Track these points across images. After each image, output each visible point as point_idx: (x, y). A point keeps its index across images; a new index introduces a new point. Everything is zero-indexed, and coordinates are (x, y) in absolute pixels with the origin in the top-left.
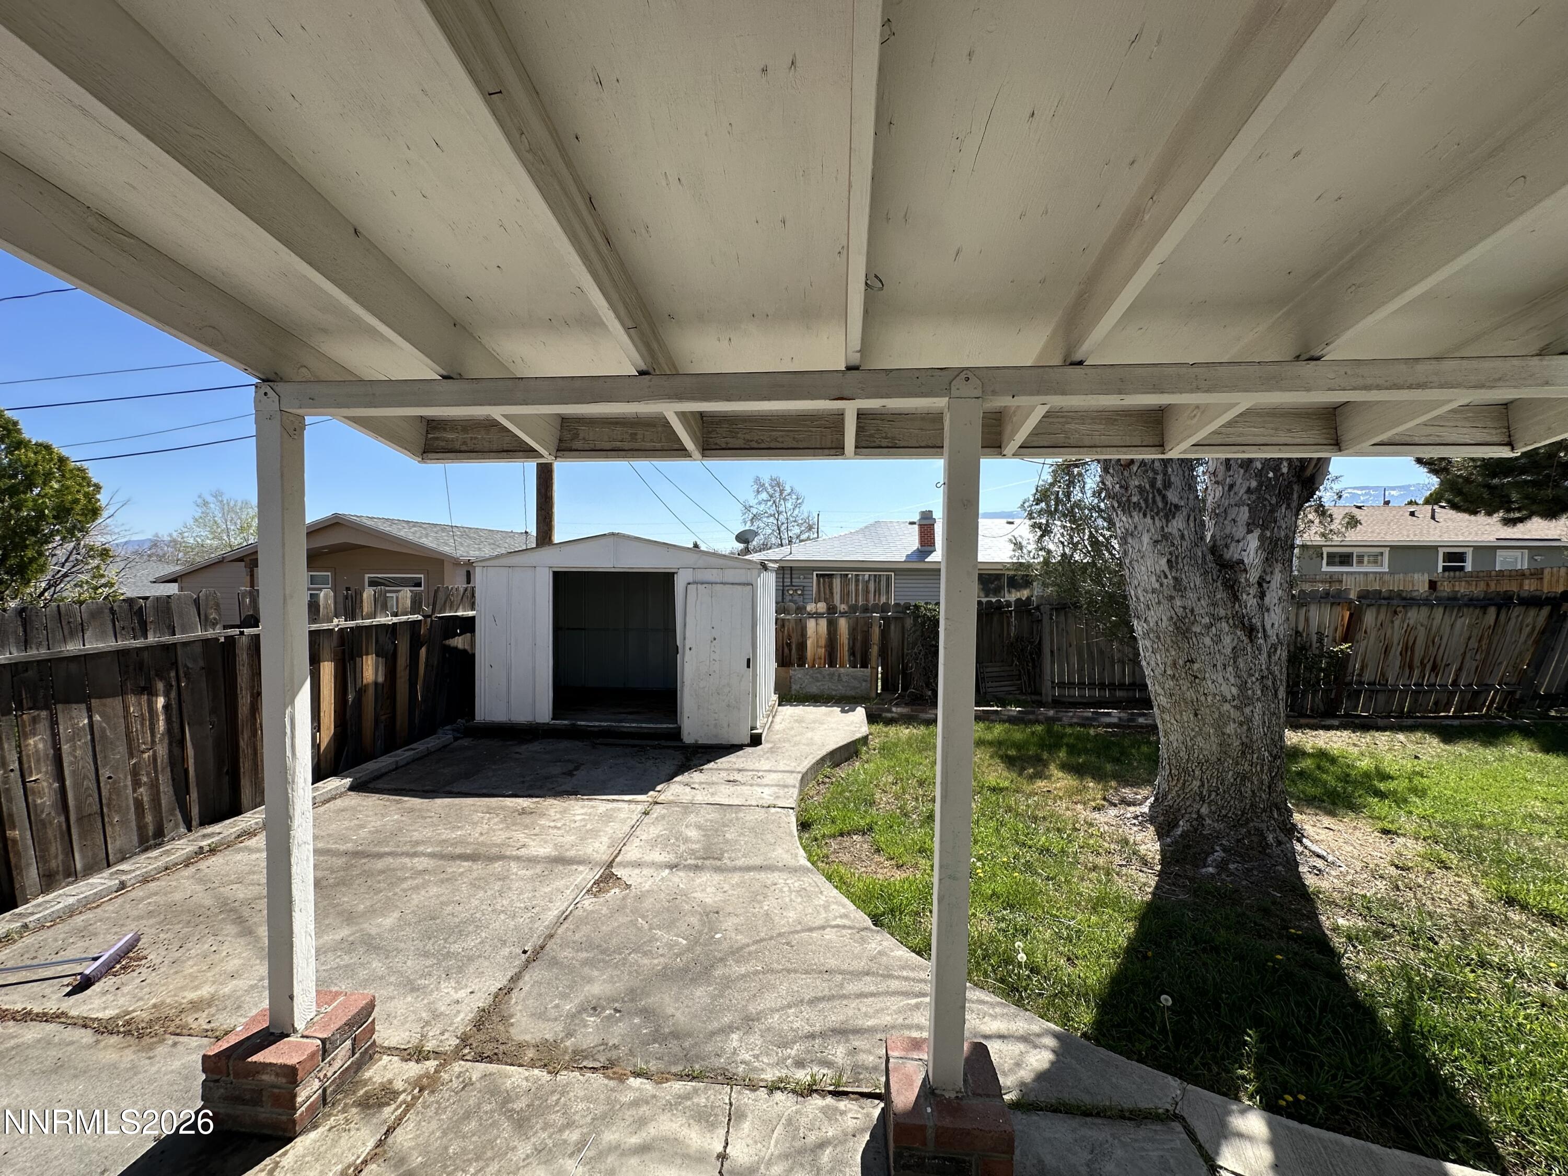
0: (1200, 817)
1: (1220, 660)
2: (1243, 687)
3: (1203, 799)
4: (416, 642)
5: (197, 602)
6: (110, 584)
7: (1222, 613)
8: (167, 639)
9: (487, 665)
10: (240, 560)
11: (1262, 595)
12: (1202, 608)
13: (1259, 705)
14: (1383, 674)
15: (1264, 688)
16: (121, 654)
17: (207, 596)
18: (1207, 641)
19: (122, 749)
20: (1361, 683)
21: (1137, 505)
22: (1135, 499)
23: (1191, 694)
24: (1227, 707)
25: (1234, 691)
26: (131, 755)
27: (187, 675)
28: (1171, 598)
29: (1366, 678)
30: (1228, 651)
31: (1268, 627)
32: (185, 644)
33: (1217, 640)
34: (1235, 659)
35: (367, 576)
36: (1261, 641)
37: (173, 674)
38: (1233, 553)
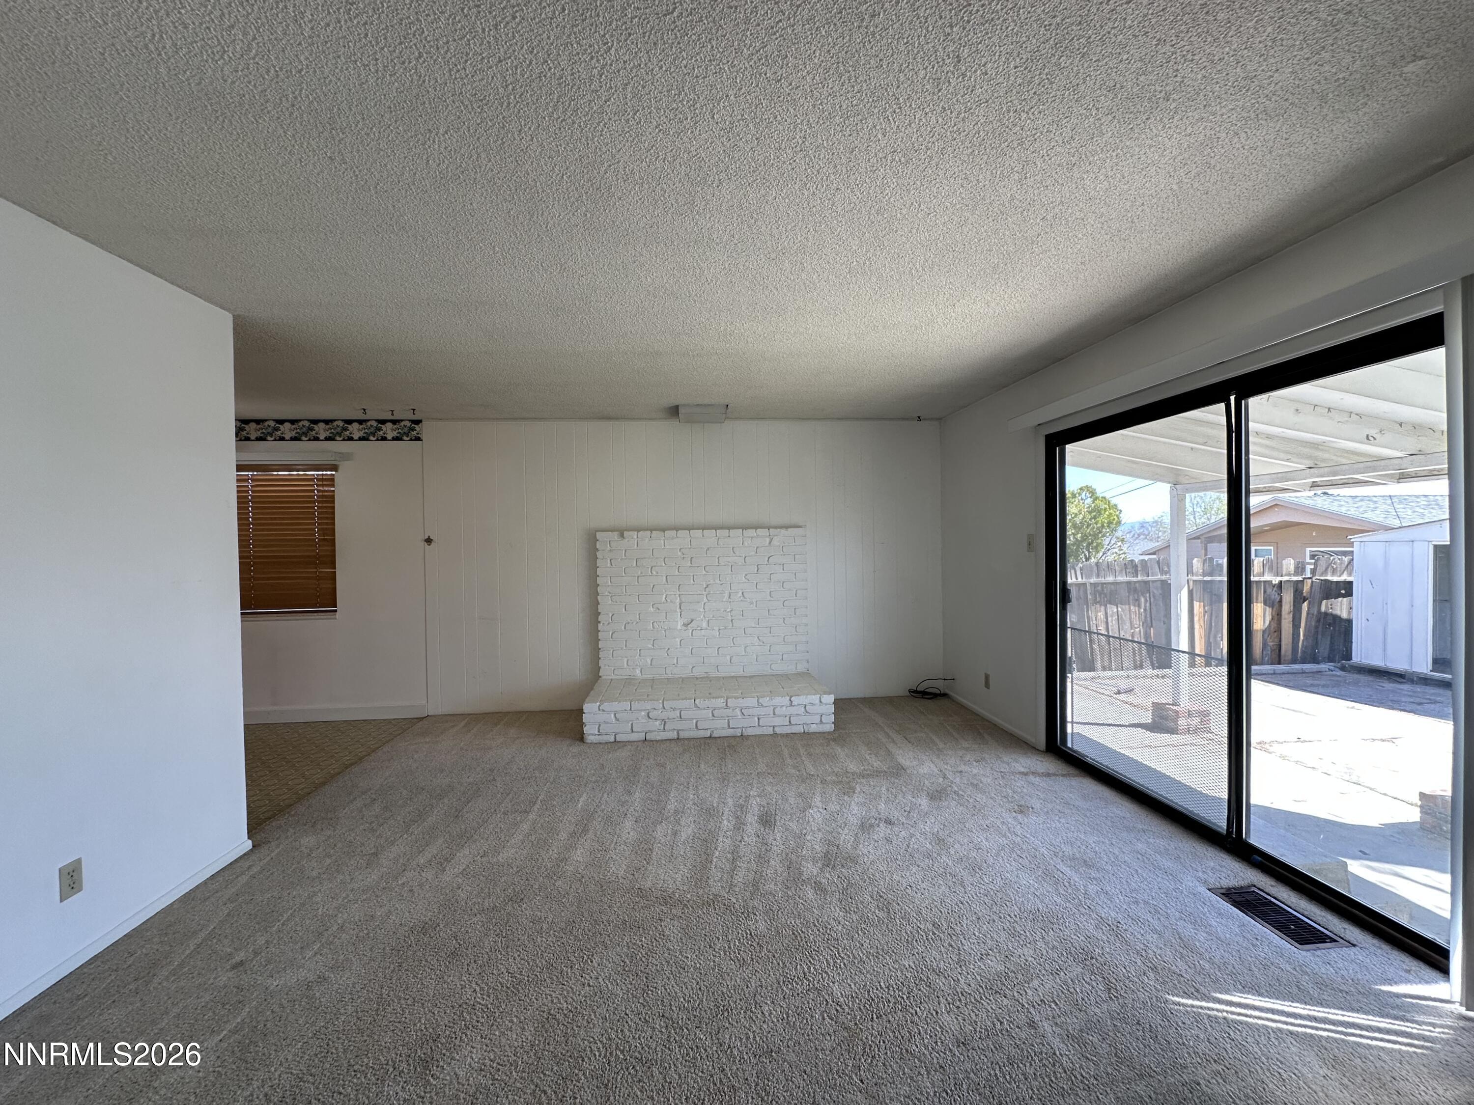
4: (1299, 598)
5: (1158, 562)
6: (1125, 553)
8: (1145, 578)
9: (1364, 619)
10: (1198, 538)
16: (1129, 583)
17: (1163, 559)
19: (1128, 624)
26: (1131, 629)
27: (1154, 597)
32: (1153, 582)
35: (1308, 550)
37: (1148, 595)
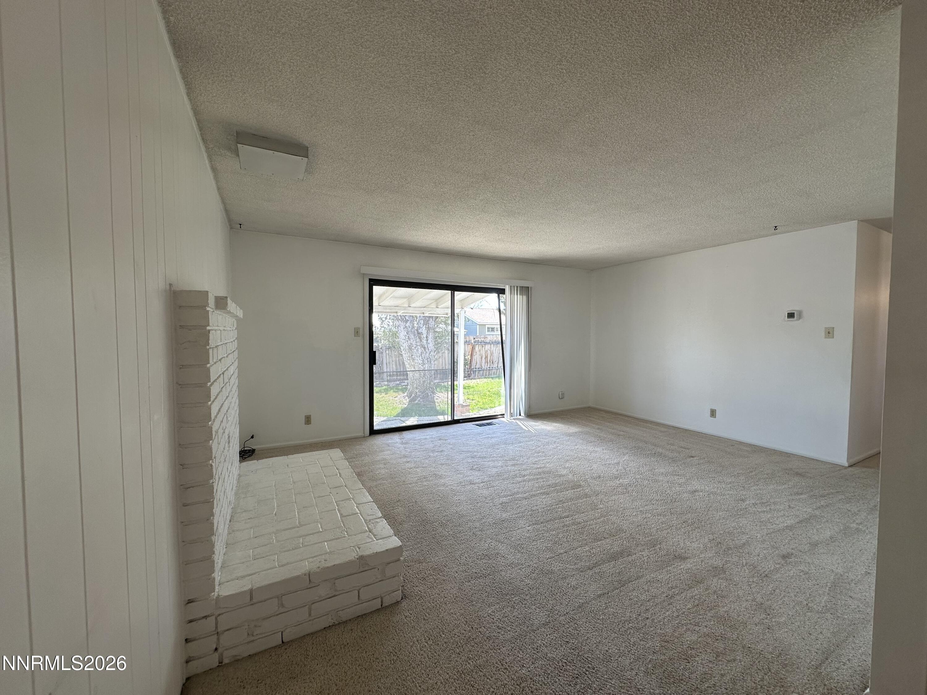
0: (416, 393)
1: (418, 355)
2: (423, 361)
3: (417, 388)
7: (418, 344)
11: (427, 340)
12: (414, 343)
13: (426, 365)
14: (481, 365)
15: (428, 361)
18: (415, 351)
20: (476, 368)
21: (400, 319)
22: (399, 318)
23: (413, 363)
24: (420, 366)
25: (422, 362)
28: (408, 341)
29: (477, 367)
30: (420, 353)
31: (429, 347)
33: (417, 350)
34: (421, 355)
36: (427, 351)
38: (420, 331)
